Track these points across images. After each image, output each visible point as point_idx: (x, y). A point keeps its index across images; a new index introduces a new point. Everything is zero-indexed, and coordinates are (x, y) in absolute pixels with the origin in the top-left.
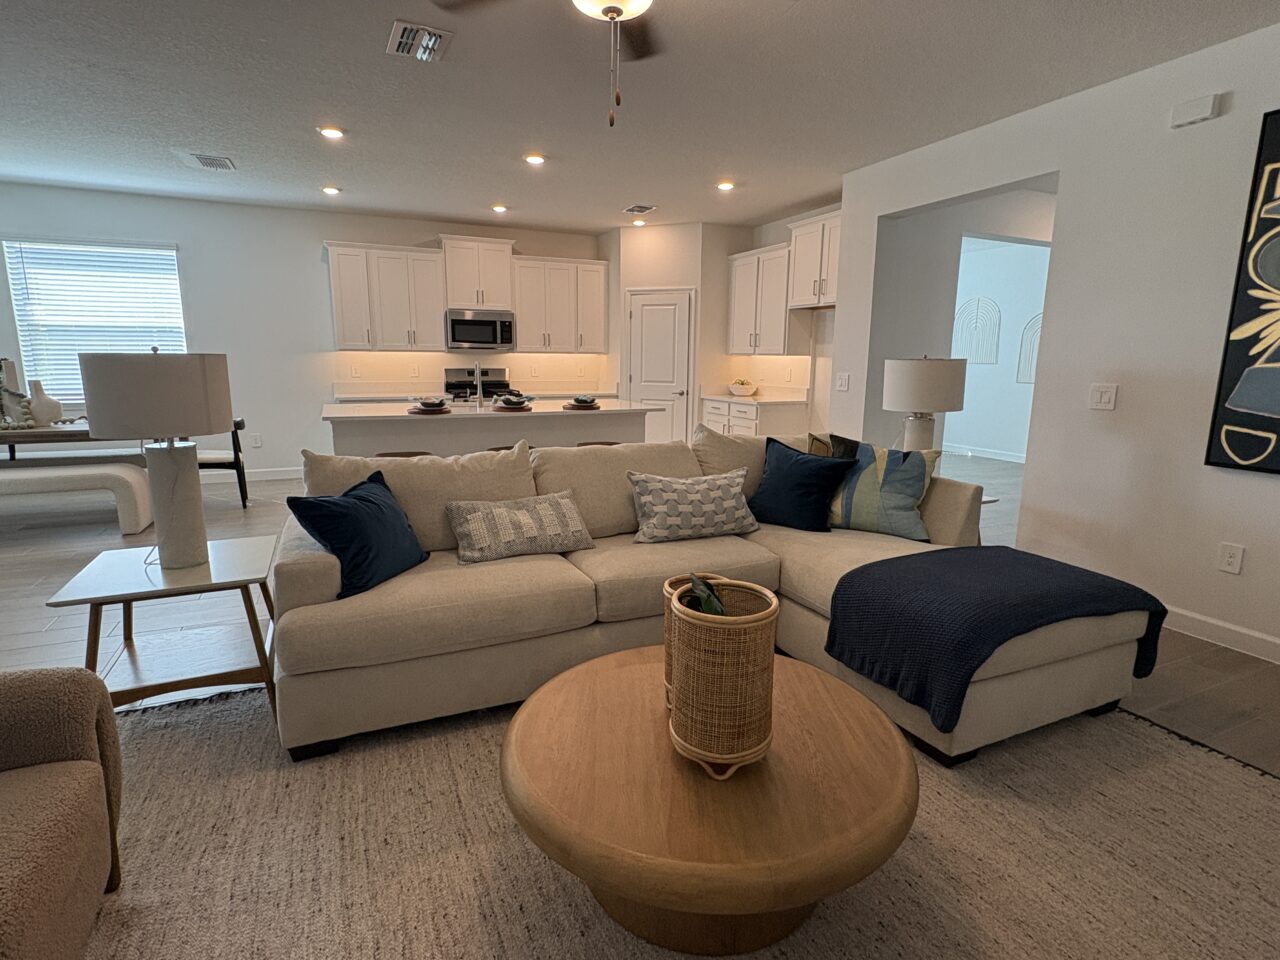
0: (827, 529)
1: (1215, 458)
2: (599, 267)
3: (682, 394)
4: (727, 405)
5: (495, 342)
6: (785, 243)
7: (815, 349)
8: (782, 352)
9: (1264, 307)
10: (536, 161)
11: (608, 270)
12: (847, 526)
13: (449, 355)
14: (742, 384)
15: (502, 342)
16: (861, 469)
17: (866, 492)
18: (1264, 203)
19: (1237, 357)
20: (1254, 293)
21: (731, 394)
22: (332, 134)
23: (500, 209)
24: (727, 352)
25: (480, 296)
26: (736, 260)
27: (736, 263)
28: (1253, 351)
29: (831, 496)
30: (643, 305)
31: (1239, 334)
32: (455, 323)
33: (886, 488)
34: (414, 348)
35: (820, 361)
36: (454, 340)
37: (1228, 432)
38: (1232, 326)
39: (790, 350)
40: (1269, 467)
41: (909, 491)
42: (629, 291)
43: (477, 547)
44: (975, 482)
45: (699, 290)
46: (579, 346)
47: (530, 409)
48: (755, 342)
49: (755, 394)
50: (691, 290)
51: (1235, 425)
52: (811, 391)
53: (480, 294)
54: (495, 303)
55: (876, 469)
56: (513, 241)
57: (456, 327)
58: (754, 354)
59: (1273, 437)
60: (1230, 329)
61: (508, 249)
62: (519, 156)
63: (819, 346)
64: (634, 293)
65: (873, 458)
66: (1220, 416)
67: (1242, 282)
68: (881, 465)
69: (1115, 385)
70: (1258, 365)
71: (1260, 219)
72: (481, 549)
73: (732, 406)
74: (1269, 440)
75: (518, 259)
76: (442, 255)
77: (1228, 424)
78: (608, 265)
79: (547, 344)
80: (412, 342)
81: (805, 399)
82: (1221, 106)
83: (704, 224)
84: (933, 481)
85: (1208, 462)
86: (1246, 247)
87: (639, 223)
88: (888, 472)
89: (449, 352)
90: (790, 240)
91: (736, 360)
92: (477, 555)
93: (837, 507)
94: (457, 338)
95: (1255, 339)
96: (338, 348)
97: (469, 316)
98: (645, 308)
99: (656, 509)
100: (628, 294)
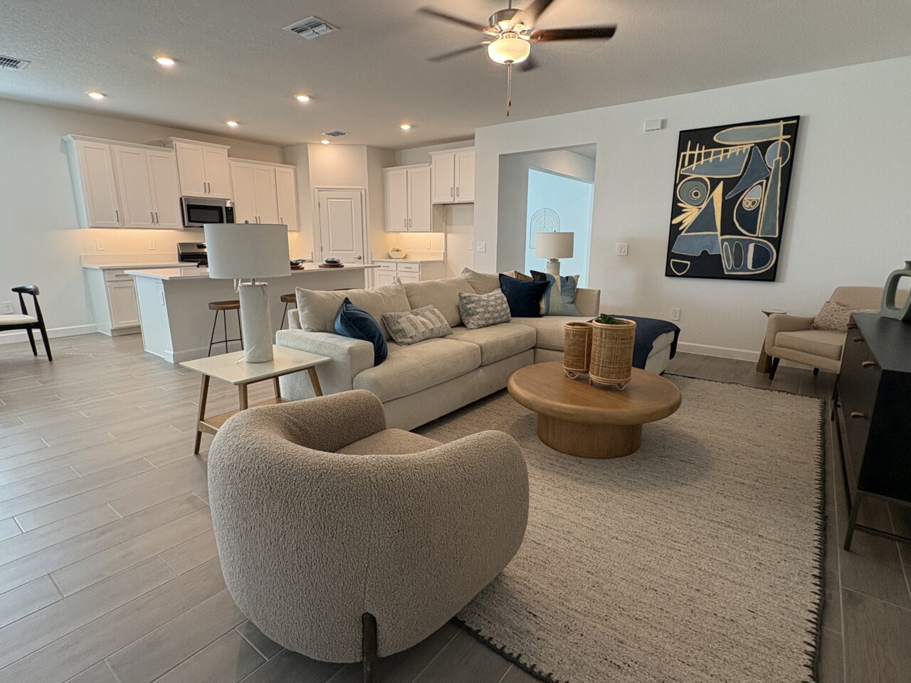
0: (540, 316)
1: (669, 274)
2: (289, 170)
3: (360, 258)
4: (395, 264)
5: (222, 222)
6: (428, 164)
7: (446, 229)
8: (429, 230)
9: (684, 210)
10: (303, 99)
11: (297, 172)
12: (547, 314)
13: (185, 233)
14: (398, 251)
15: (227, 222)
16: (551, 286)
17: (555, 296)
18: (681, 168)
19: (675, 231)
20: (680, 204)
21: (390, 257)
22: (166, 62)
23: (232, 124)
24: (385, 231)
25: (207, 187)
26: (389, 171)
27: (390, 173)
28: (680, 229)
29: (540, 298)
30: (328, 198)
31: (675, 221)
32: (189, 207)
33: (563, 294)
34: (157, 226)
35: (449, 235)
36: (190, 220)
37: (673, 262)
38: (672, 219)
39: (434, 229)
40: (690, 275)
41: (571, 295)
42: (317, 188)
43: (409, 336)
44: (596, 288)
45: (367, 190)
47: (303, 268)
48: (408, 226)
49: (405, 258)
50: (362, 189)
51: (678, 259)
52: (445, 254)
53: (207, 185)
54: (218, 193)
55: (557, 286)
56: (229, 147)
57: (191, 210)
58: (408, 232)
59: (689, 263)
60: (672, 220)
61: (226, 153)
62: (291, 95)
63: (448, 227)
64: (320, 190)
65: (555, 281)
66: (670, 255)
67: (675, 200)
68: (559, 282)
69: (626, 244)
70: (683, 234)
71: (680, 175)
72: (411, 337)
73: (398, 264)
74: (687, 264)
75: (230, 160)
76: (174, 153)
77: (674, 258)
78: (297, 169)
80: (155, 221)
81: (442, 259)
82: (664, 124)
83: (368, 146)
84: (578, 289)
85: (666, 275)
86: (676, 186)
87: (325, 142)
88: (562, 286)
89: (184, 231)
90: (431, 162)
91: (392, 236)
92: (409, 340)
93: (543, 304)
94: (192, 219)
95: (681, 223)
96: (91, 225)
98: (330, 200)
99: (478, 310)
100: (316, 190)
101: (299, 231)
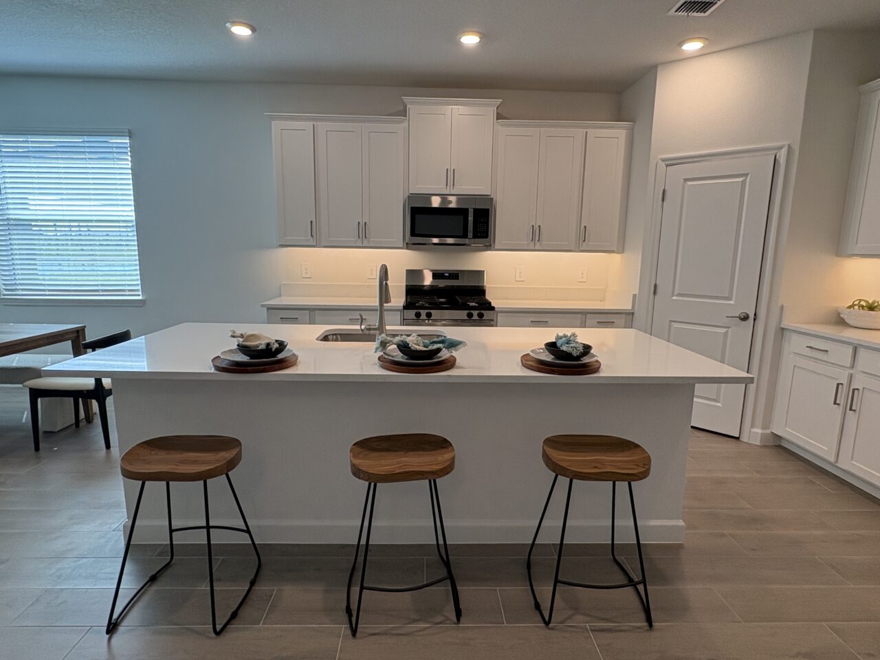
2: (618, 132)
3: (744, 318)
5: (465, 236)
11: (633, 133)
13: (407, 253)
15: (475, 237)
21: (842, 324)
23: (470, 40)
24: (840, 252)
25: (451, 176)
30: (686, 180)
32: (417, 212)
34: (366, 244)
36: (413, 234)
42: (663, 160)
45: (796, 148)
46: (582, 241)
50: (780, 148)
53: (450, 172)
54: (472, 185)
56: (501, 100)
57: (416, 217)
61: (491, 111)
64: (670, 163)
75: (502, 125)
76: (406, 125)
78: (633, 129)
79: (536, 239)
80: (363, 237)
83: (816, 30)
87: (692, 46)
89: (407, 248)
94: (418, 231)
96: (281, 243)
97: (436, 202)
98: (690, 183)
100: (663, 164)
101: (622, 252)
